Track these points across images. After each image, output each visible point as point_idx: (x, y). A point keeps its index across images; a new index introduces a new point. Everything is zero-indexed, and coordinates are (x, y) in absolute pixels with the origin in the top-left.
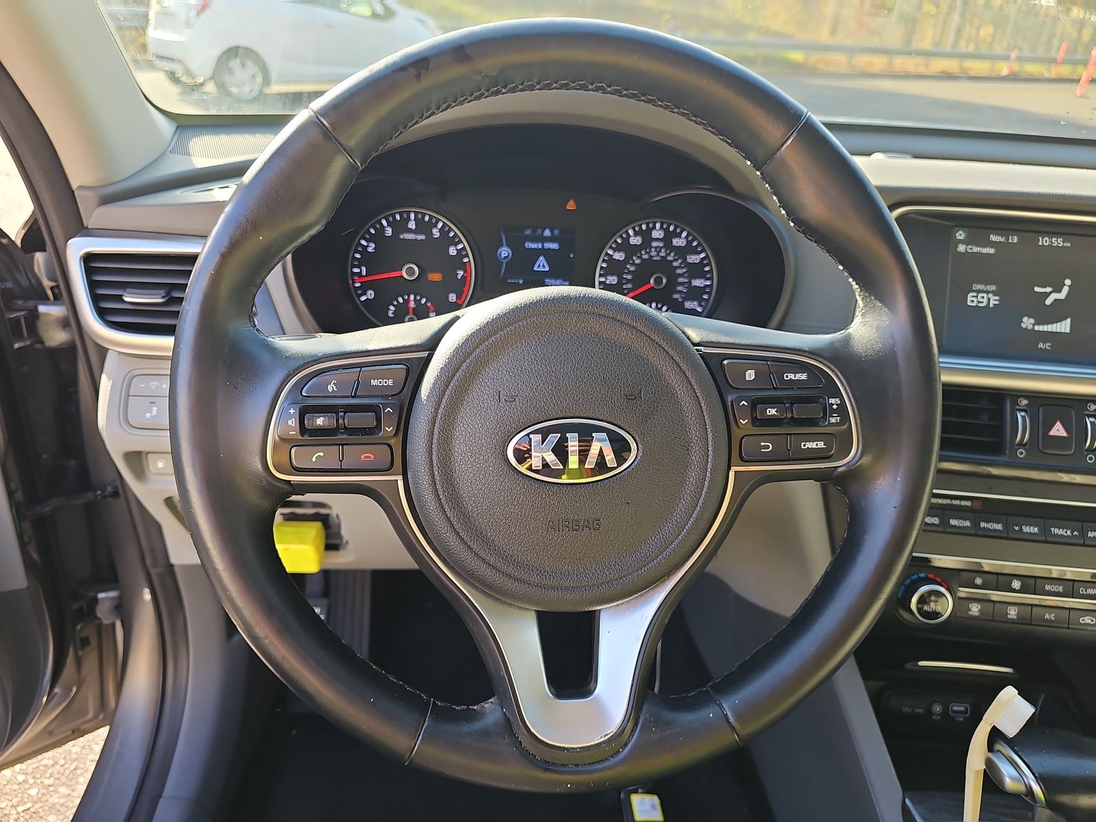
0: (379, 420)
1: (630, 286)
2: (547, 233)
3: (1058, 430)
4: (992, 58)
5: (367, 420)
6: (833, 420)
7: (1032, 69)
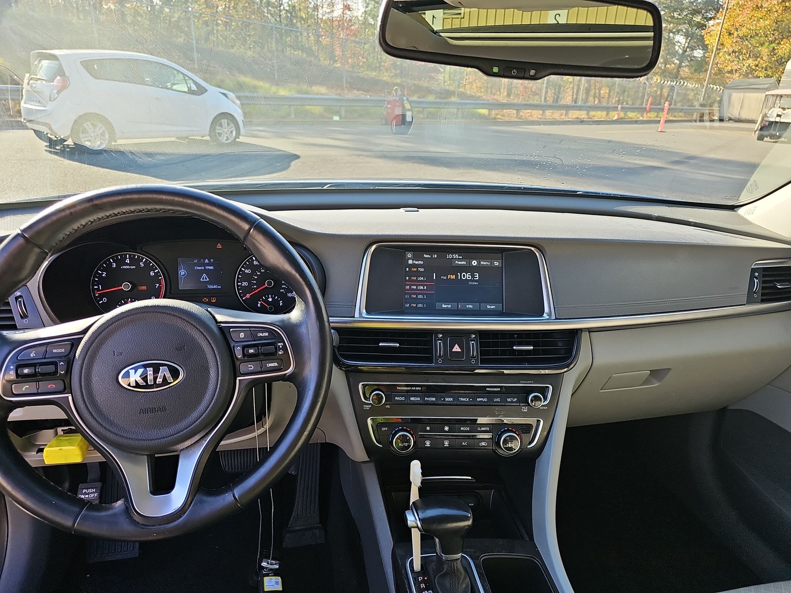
0: (57, 368)
1: (255, 286)
2: (207, 261)
3: (456, 349)
4: (608, 109)
5: (51, 368)
6: (280, 353)
7: (631, 115)
